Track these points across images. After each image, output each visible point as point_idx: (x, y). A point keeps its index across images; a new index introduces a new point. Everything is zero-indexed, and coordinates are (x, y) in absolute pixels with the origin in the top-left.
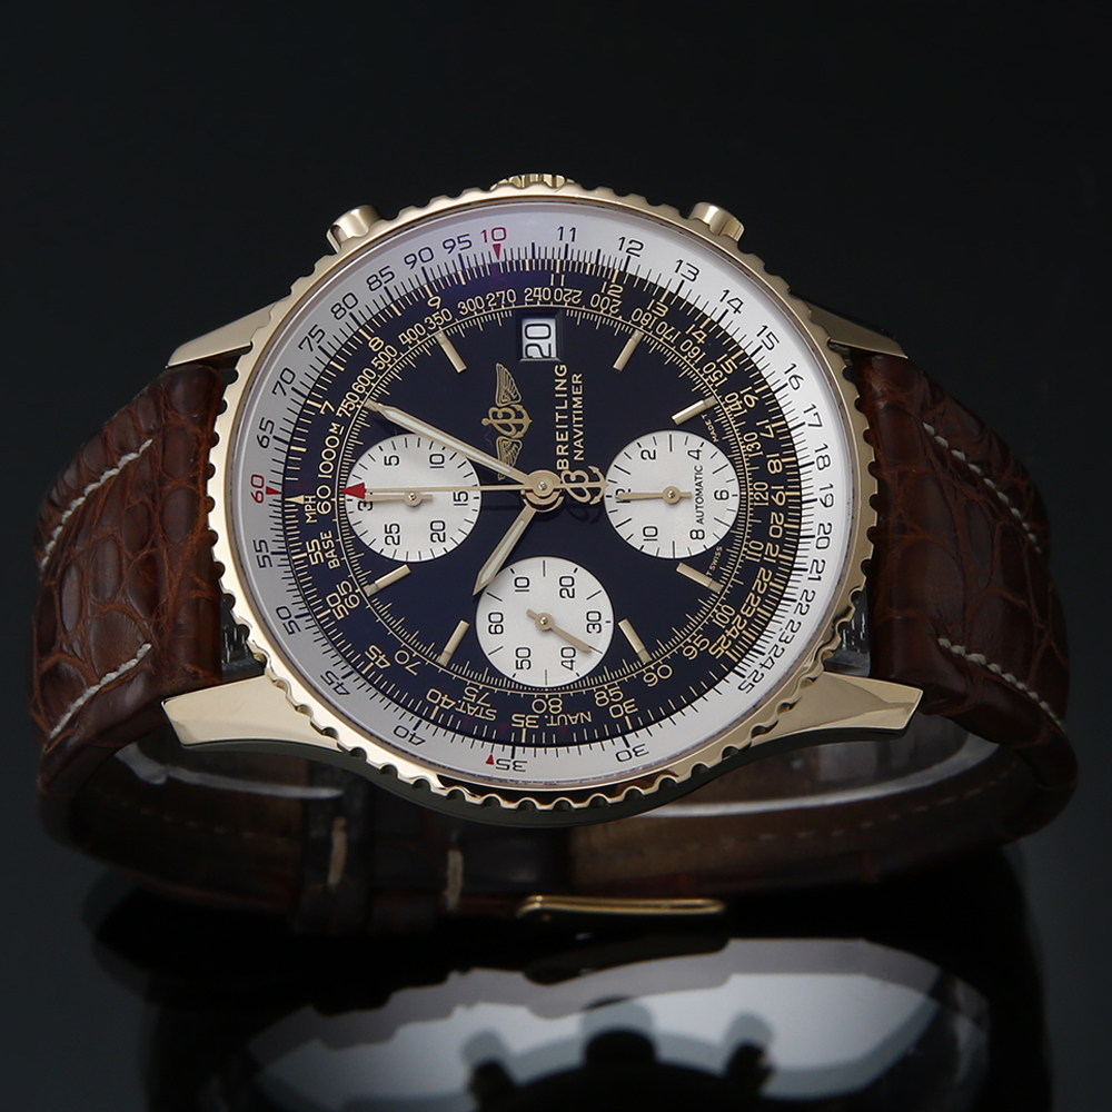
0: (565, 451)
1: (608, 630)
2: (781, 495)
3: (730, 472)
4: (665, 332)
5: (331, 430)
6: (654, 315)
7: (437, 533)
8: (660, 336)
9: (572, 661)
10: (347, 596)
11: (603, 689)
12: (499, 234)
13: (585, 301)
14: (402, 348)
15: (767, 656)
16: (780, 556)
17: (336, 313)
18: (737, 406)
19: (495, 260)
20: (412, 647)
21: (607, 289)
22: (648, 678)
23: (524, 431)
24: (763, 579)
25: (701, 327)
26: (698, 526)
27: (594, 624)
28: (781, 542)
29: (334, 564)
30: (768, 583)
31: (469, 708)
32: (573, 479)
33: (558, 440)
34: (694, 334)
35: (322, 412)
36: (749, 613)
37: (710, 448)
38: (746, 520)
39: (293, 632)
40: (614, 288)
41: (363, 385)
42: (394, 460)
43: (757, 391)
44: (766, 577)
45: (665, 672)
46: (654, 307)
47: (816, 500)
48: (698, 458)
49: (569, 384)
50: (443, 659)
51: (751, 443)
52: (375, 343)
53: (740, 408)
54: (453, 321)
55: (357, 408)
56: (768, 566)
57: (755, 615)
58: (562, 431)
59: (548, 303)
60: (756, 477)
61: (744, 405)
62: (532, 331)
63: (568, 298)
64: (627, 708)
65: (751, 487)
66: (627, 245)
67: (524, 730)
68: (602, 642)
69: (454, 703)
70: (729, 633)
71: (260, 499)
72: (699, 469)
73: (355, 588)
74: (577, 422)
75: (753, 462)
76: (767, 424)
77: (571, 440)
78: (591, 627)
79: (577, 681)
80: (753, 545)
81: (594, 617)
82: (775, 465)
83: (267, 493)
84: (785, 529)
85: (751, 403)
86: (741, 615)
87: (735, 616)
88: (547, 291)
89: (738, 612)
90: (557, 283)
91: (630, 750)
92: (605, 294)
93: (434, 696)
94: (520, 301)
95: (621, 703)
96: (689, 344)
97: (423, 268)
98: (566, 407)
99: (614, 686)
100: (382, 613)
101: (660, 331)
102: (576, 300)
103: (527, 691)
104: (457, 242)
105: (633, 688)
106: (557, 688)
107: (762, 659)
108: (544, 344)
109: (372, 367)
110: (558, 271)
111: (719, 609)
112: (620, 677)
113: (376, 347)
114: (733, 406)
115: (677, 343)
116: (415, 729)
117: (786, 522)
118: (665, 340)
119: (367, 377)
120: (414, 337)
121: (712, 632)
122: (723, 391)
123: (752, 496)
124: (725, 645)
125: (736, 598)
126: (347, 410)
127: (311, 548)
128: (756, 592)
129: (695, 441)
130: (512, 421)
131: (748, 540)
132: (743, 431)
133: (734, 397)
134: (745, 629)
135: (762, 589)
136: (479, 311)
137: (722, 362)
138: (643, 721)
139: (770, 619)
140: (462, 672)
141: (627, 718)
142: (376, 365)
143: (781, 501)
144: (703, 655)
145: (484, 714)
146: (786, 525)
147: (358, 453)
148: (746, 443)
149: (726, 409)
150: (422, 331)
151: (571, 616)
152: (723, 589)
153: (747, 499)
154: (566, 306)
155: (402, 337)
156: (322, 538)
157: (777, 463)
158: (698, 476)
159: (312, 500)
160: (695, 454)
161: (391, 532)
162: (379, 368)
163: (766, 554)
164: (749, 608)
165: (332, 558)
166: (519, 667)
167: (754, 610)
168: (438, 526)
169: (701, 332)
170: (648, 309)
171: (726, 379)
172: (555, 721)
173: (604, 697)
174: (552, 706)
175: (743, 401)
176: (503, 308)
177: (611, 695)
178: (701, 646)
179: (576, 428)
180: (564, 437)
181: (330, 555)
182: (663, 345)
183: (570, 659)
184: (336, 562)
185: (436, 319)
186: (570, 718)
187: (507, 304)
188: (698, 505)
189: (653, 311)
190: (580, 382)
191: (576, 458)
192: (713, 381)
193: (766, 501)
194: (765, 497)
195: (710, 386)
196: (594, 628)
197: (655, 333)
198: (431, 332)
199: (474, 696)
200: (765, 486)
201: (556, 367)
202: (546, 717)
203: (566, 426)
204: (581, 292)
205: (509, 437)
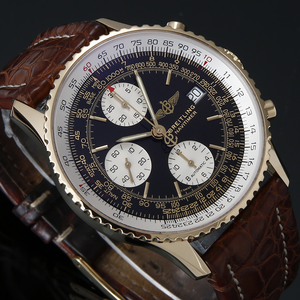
0: (174, 128)
1: (142, 181)
2: (219, 188)
3: (211, 171)
4: (229, 122)
5: (120, 70)
6: (230, 115)
7: (122, 119)
8: (226, 122)
9: (126, 181)
10: (84, 113)
11: (127, 195)
12: (209, 59)
13: (216, 96)
14: (158, 66)
15: (176, 224)
16: (204, 203)
17: (149, 42)
18: (229, 156)
19: (202, 65)
20: (89, 141)
21: (224, 98)
22: (141, 202)
23: (168, 113)
24: (194, 205)
25: (239, 129)
26: (190, 177)
27: (140, 177)
28: (208, 200)
30: (195, 207)
31: (88, 168)
32: (169, 135)
33: (175, 123)
34: (236, 129)
35: (122, 63)
36: (182, 210)
37: (212, 160)
38: (204, 186)
39: (62, 109)
40: (226, 99)
41: (139, 66)
42: (129, 91)
43: (238, 157)
44: (196, 205)
45: (147, 205)
46: (232, 113)
47: (227, 197)
48: (207, 160)
49: (191, 112)
50: (93, 151)
51: (224, 169)
52: (152, 58)
53: (230, 158)
54: (177, 71)
55: (131, 70)
56: (199, 202)
57: (183, 212)
58: (178, 122)
59: (206, 88)
60: (217, 178)
61: (231, 158)
62: (195, 91)
63: (212, 91)
64: (129, 205)
65: (213, 179)
66: (239, 91)
67: (97, 186)
68: (138, 183)
69: (86, 164)
70: (172, 210)
71: (85, 70)
72: (204, 163)
73: (88, 113)
74: (184, 123)
75: (220, 174)
76: (233, 168)
77: (179, 127)
78: (139, 177)
79: (122, 187)
80: (200, 194)
81: (142, 175)
82: (225, 180)
83: (89, 70)
84: (212, 198)
85: (234, 159)
86: (180, 208)
87: (178, 207)
88: (208, 85)
89: (180, 207)
90: (212, 85)
91: (119, 215)
92: (222, 99)
93: (82, 157)
94: (199, 81)
95: (128, 202)
96: (232, 130)
97: (182, 51)
98: (185, 117)
99: (130, 196)
100: (89, 126)
101: (228, 120)
102: (214, 93)
103: (107, 178)
104: (197, 52)
105: (135, 202)
106: (115, 184)
107: (174, 224)
108: (195, 97)
109: (145, 64)
110: (216, 82)
111: (176, 202)
112: (134, 196)
113: (151, 60)
115: (229, 127)
116: (69, 161)
118: (227, 124)
119: (141, 65)
120: (163, 66)
121: (168, 206)
122: (229, 149)
123: (211, 182)
124: (169, 212)
125: (183, 203)
126: (129, 68)
127: (87, 94)
128: (189, 206)
129: (210, 155)
130: (168, 108)
131: (200, 192)
132: (225, 164)
133: (231, 153)
134: (178, 213)
135: (191, 207)
136: (186, 74)
137: (236, 142)
138: (129, 211)
139: (186, 216)
140: (95, 159)
141: (126, 207)
142: (147, 64)
143: (218, 190)
144: (161, 209)
145: (91, 173)
146: (213, 197)
147: (121, 81)
148: (223, 168)
149: (226, 154)
150: (166, 66)
151: (136, 170)
152: (182, 198)
153: (209, 181)
154: (210, 93)
155: (160, 63)
156: (92, 94)
157: (226, 180)
158: (202, 164)
159: (99, 82)
160: (207, 159)
161: (111, 108)
162: (147, 65)
163: (201, 199)
164: (184, 209)
165: (89, 101)
166: (111, 170)
167: (185, 210)
168: (124, 117)
169: (238, 130)
170: (230, 112)
171: (233, 147)
172: (107, 191)
173: (125, 197)
174: (110, 187)
175: (232, 157)
176: (193, 79)
177: (127, 198)
178: (162, 207)
179: (183, 125)
180: (178, 124)
181: (90, 99)
182: (225, 124)
183: (126, 180)
184: (89, 103)
185: (173, 66)
186: (112, 194)
187: (195, 79)
188: (196, 172)
189: (231, 114)
190: (195, 114)
191: (175, 132)
192: (229, 145)
193: (214, 186)
194: (215, 185)
195: (227, 145)
196: (139, 178)
197: (226, 120)
198: (169, 68)
199: (93, 167)
200: (217, 182)
201: (192, 105)
202: (106, 188)
203: (181, 122)
204: (217, 93)
205: (163, 112)
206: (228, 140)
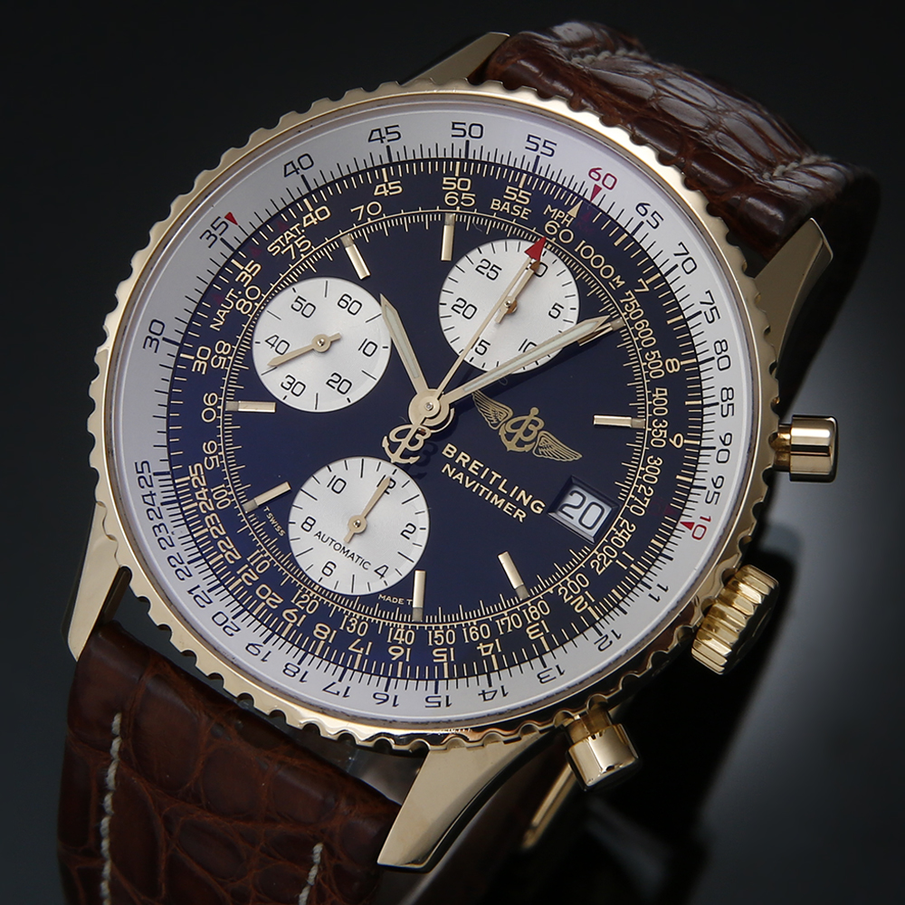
0: (461, 461)
1: (279, 393)
2: (292, 618)
3: (344, 589)
4: (509, 621)
5: (618, 277)
6: (534, 622)
7: (463, 307)
8: (509, 614)
9: (273, 346)
10: (460, 197)
11: (230, 354)
13: (588, 571)
14: (653, 385)
15: (157, 504)
16: (240, 580)
17: (721, 343)
18: (398, 636)
19: (683, 519)
20: (377, 223)
21: (586, 598)
22: (213, 397)
23: (504, 439)
24: (230, 552)
25: (493, 656)
26: (315, 530)
27: (292, 384)
28: (251, 590)
29: (495, 204)
30: (224, 554)
31: (292, 235)
32: (418, 436)
33: (475, 462)
34: (491, 645)
35: (641, 280)
36: (209, 520)
37: (378, 586)
38: (292, 573)
39: (454, 128)
40: (583, 605)
41: (641, 330)
42: (555, 313)
43: (401, 663)
44: (229, 556)
45: (209, 415)
46: (541, 627)
48: (376, 571)
49: (520, 504)
50: (348, 241)
51: (357, 626)
52: (675, 367)
53: (395, 638)
54: (649, 444)
55: (624, 311)
56: (239, 564)
57: (203, 523)
58: (481, 471)
59: (609, 538)
60: (324, 609)
61: (396, 643)
62: (595, 511)
63: (602, 560)
64: (200, 364)
65: (318, 598)
67: (242, 268)
68: (273, 382)
69: (305, 226)
70: (204, 491)
71: (593, 174)
72: (366, 565)
73: (462, 208)
74: (480, 489)
75: (340, 616)
76: (365, 651)
77: (467, 473)
78: (291, 381)
79: (252, 338)
80: (266, 564)
81: (298, 389)
82: (323, 632)
83: (596, 186)
84: (260, 601)
85: (393, 651)
86: (212, 512)
87: (215, 506)
88: (621, 544)
89: (216, 511)
90: (621, 557)
91: (160, 338)
92: (582, 593)
93: (323, 213)
94: (627, 515)
95: (208, 362)
96: (486, 635)
98: (500, 488)
99: (227, 365)
100: (424, 216)
101: (515, 617)
102: (595, 564)
103: (273, 291)
104: (717, 490)
105: (213, 379)
106: (258, 318)
107: (159, 499)
108: (577, 513)
109: (653, 348)
110: (633, 566)
111: (230, 497)
112: (230, 375)
113: (669, 363)
114: (402, 634)
115: (493, 625)
116: (303, 176)
117: (266, 606)
118: (503, 616)
119: (647, 338)
120: (657, 402)
121: (214, 478)
122: (422, 634)
123: (309, 593)
124: (196, 481)
125: (229, 518)
126: (628, 302)
127: (523, 194)
128: (223, 538)
129: (393, 579)
130: (519, 433)
131: (272, 563)
132: (373, 626)
133: (409, 641)
134: (197, 508)
135: (222, 545)
136: (642, 473)
137: (448, 653)
138: (181, 369)
139: (191, 534)
140: (326, 249)
141: (193, 358)
142: (653, 353)
143: (288, 615)
144: (200, 457)
145: (278, 244)
146: (263, 604)
147: (582, 287)
148: (360, 620)
149: (403, 625)
150: (657, 411)
151: (311, 371)
152: (244, 512)
153: (309, 587)
154: (595, 551)
155: (664, 392)
156: (525, 209)
157: (323, 635)
158: (360, 560)
159: (566, 223)
160: (381, 571)
161: (491, 269)
162: (648, 354)
163: (250, 570)
164: (213, 523)
165: (501, 206)
166: (299, 299)
167: (209, 526)
168: (469, 312)
169: (490, 653)
170: (543, 622)
171: (430, 644)
172: (231, 297)
173: (223, 351)
174: (245, 303)
175: (399, 645)
176: (631, 496)
177: (220, 358)
178: (209, 460)
179: (475, 484)
180: (474, 469)
181: (506, 206)
182: (500, 611)
183: (276, 345)
184: (497, 207)
185: (661, 431)
186: (225, 312)
187: (632, 502)
188: (334, 543)
189: (538, 624)
190: (515, 516)
191: (448, 466)
192: (436, 632)
193: (296, 601)
194: (300, 604)
195: (433, 626)
196: (289, 383)
197: (516, 611)
198: (651, 419)
199: (299, 246)
200: (310, 610)
201: (543, 506)
202: (240, 293)
203: (482, 477)
204: (599, 573)
205: (506, 422)
206: (452, 627)
